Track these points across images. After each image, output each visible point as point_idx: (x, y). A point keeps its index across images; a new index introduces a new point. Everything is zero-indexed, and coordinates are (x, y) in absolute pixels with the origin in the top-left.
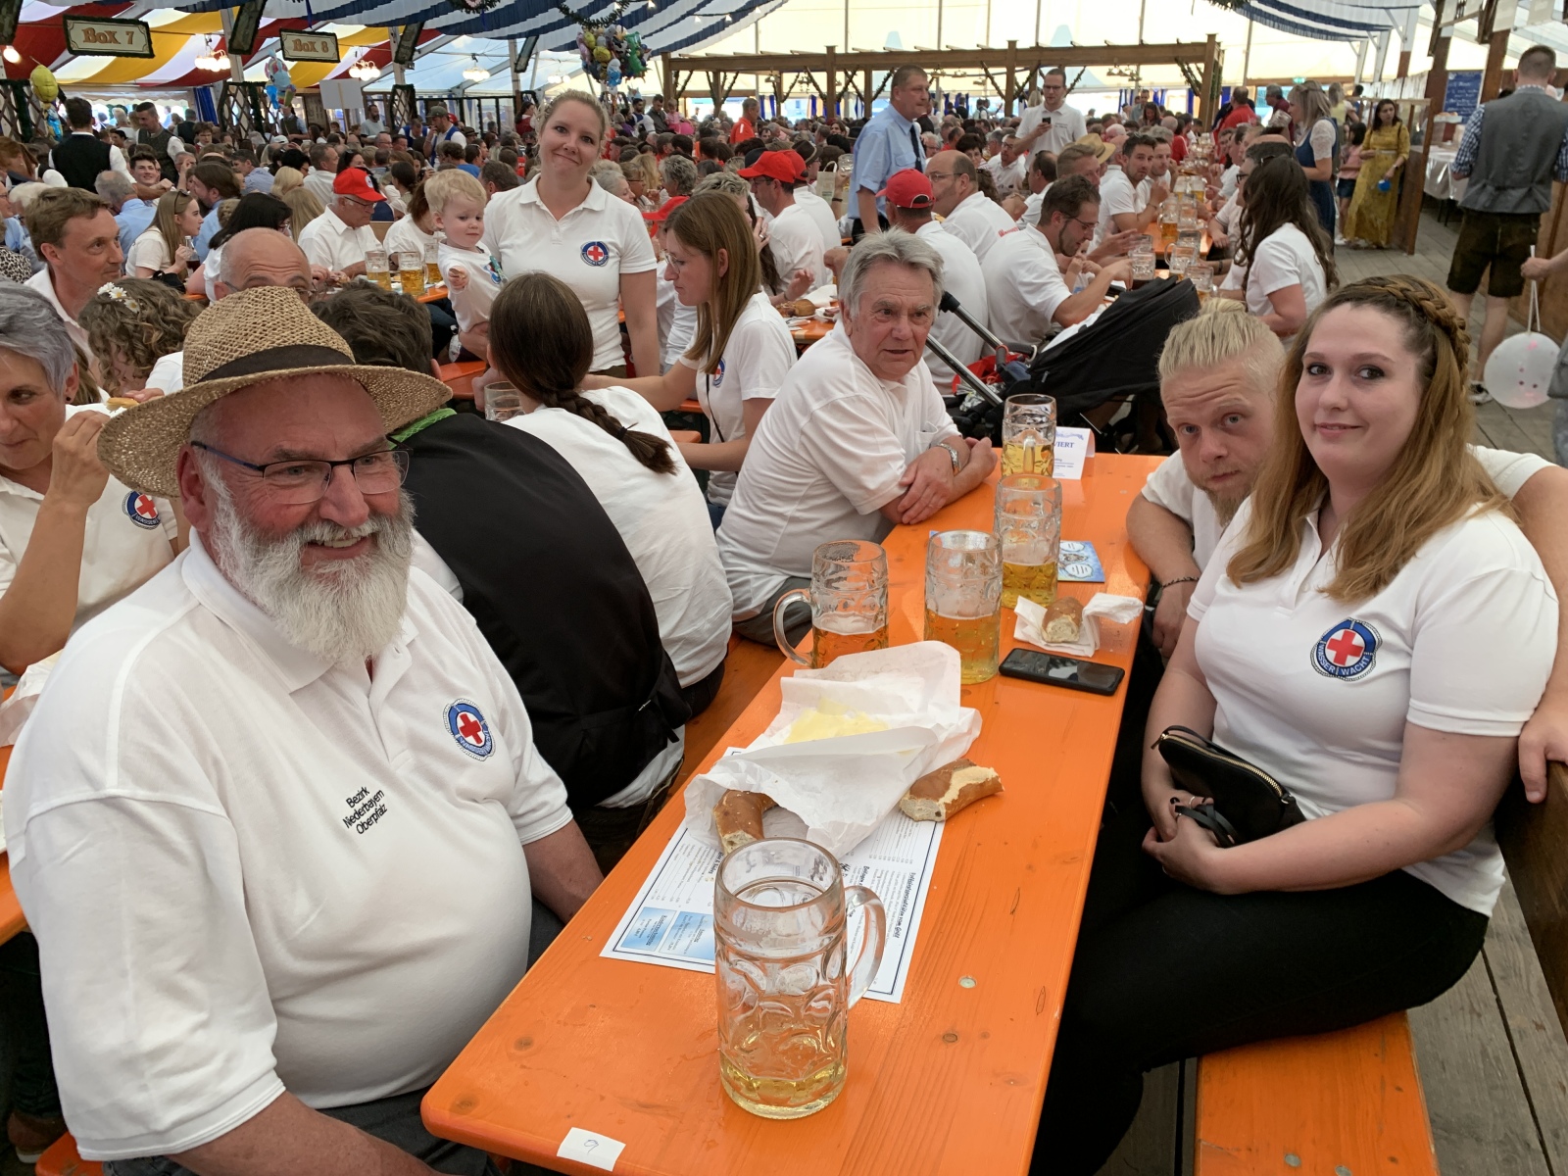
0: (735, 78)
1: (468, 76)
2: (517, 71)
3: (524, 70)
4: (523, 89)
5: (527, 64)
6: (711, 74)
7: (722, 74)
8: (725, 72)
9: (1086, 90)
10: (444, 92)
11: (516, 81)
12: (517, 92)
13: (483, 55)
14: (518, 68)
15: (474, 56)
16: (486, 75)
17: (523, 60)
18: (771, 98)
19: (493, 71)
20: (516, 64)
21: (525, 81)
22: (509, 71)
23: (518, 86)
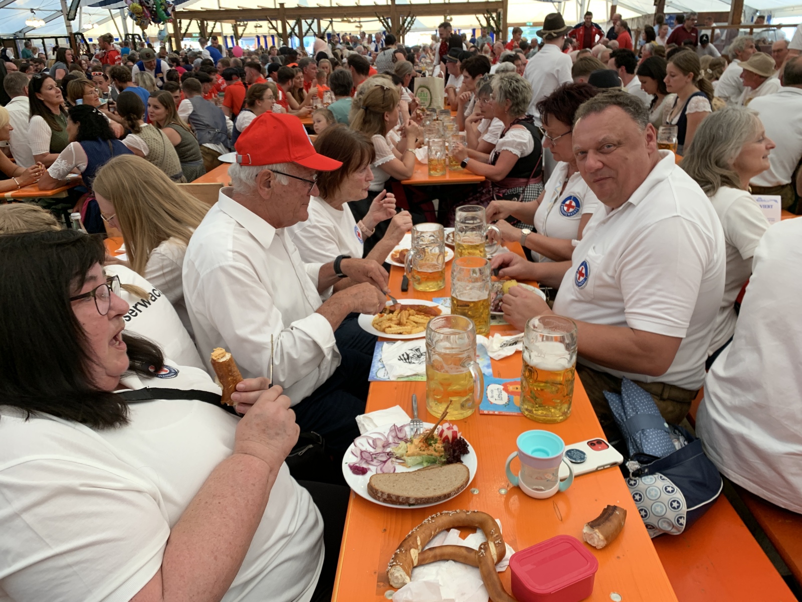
0: (215, 24)
1: (29, 23)
2: (69, 20)
3: (73, 19)
4: (74, 31)
5: (75, 15)
6: (199, 22)
7: (205, 22)
8: (207, 20)
9: (417, 30)
10: (10, 35)
11: (69, 26)
12: (71, 33)
13: (38, 9)
14: (70, 18)
15: (32, 11)
16: (43, 23)
17: (72, 12)
18: (232, 37)
19: (47, 20)
20: (68, 15)
21: (75, 26)
22: (62, 18)
23: (71, 30)
